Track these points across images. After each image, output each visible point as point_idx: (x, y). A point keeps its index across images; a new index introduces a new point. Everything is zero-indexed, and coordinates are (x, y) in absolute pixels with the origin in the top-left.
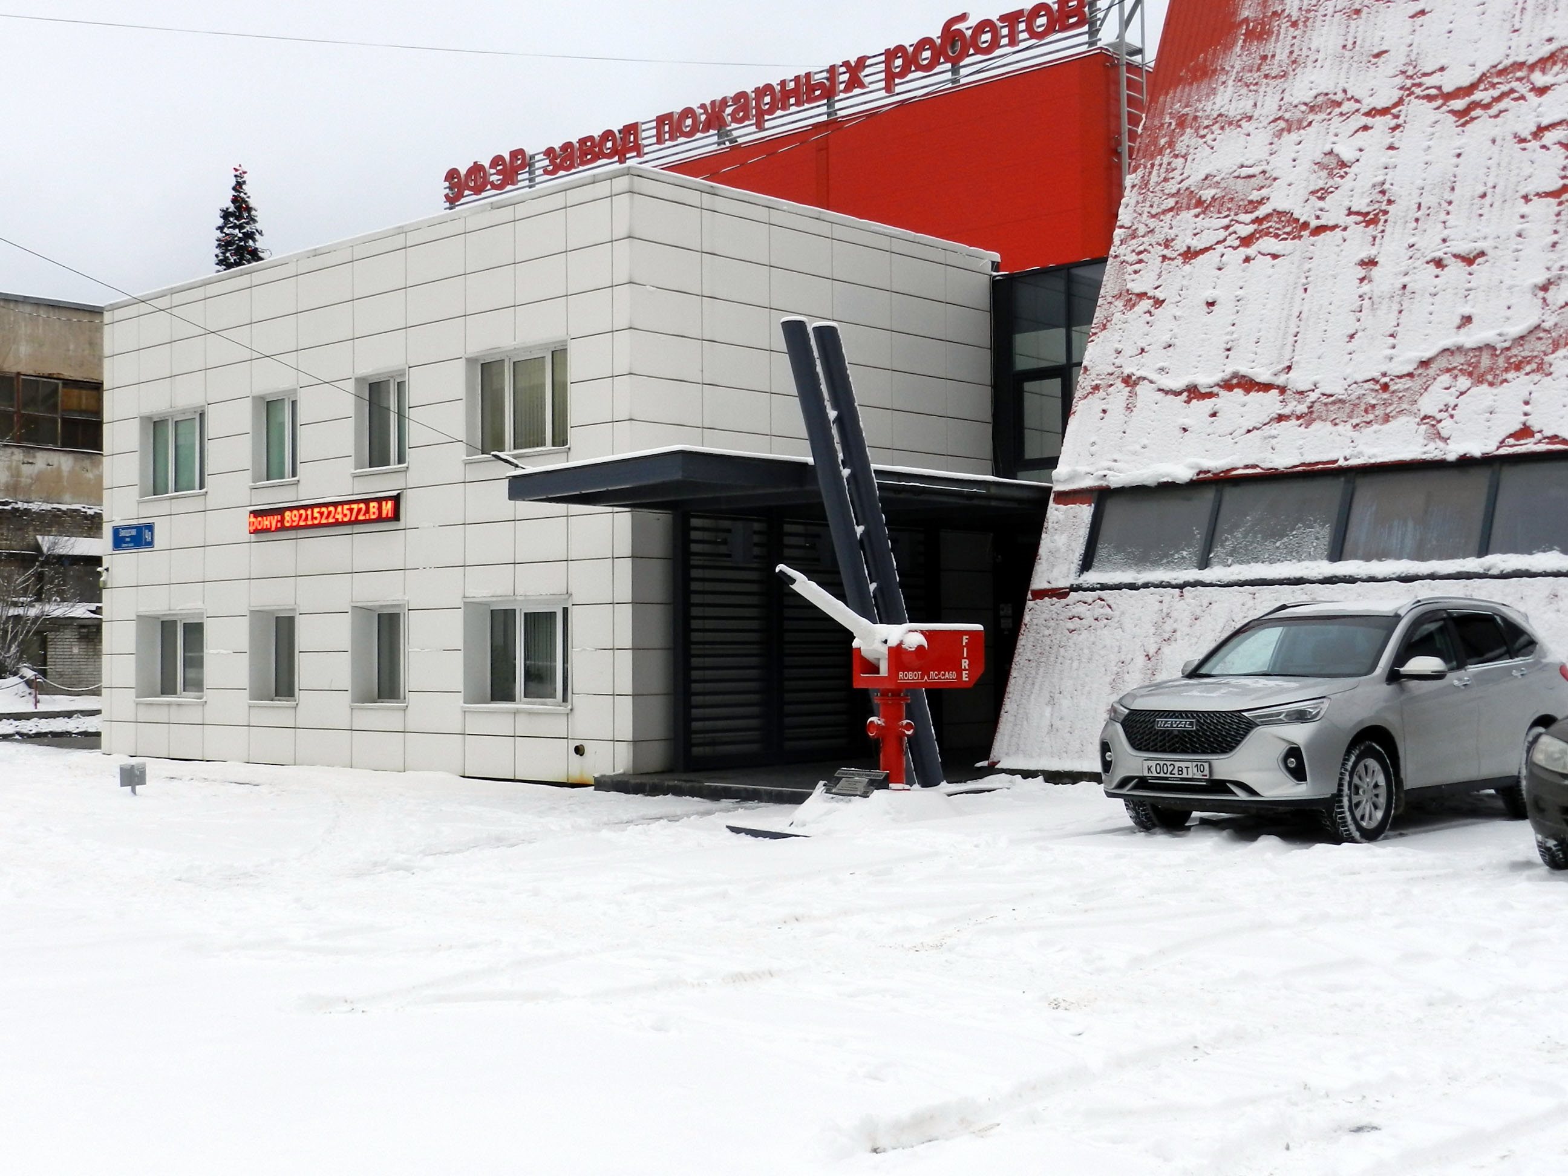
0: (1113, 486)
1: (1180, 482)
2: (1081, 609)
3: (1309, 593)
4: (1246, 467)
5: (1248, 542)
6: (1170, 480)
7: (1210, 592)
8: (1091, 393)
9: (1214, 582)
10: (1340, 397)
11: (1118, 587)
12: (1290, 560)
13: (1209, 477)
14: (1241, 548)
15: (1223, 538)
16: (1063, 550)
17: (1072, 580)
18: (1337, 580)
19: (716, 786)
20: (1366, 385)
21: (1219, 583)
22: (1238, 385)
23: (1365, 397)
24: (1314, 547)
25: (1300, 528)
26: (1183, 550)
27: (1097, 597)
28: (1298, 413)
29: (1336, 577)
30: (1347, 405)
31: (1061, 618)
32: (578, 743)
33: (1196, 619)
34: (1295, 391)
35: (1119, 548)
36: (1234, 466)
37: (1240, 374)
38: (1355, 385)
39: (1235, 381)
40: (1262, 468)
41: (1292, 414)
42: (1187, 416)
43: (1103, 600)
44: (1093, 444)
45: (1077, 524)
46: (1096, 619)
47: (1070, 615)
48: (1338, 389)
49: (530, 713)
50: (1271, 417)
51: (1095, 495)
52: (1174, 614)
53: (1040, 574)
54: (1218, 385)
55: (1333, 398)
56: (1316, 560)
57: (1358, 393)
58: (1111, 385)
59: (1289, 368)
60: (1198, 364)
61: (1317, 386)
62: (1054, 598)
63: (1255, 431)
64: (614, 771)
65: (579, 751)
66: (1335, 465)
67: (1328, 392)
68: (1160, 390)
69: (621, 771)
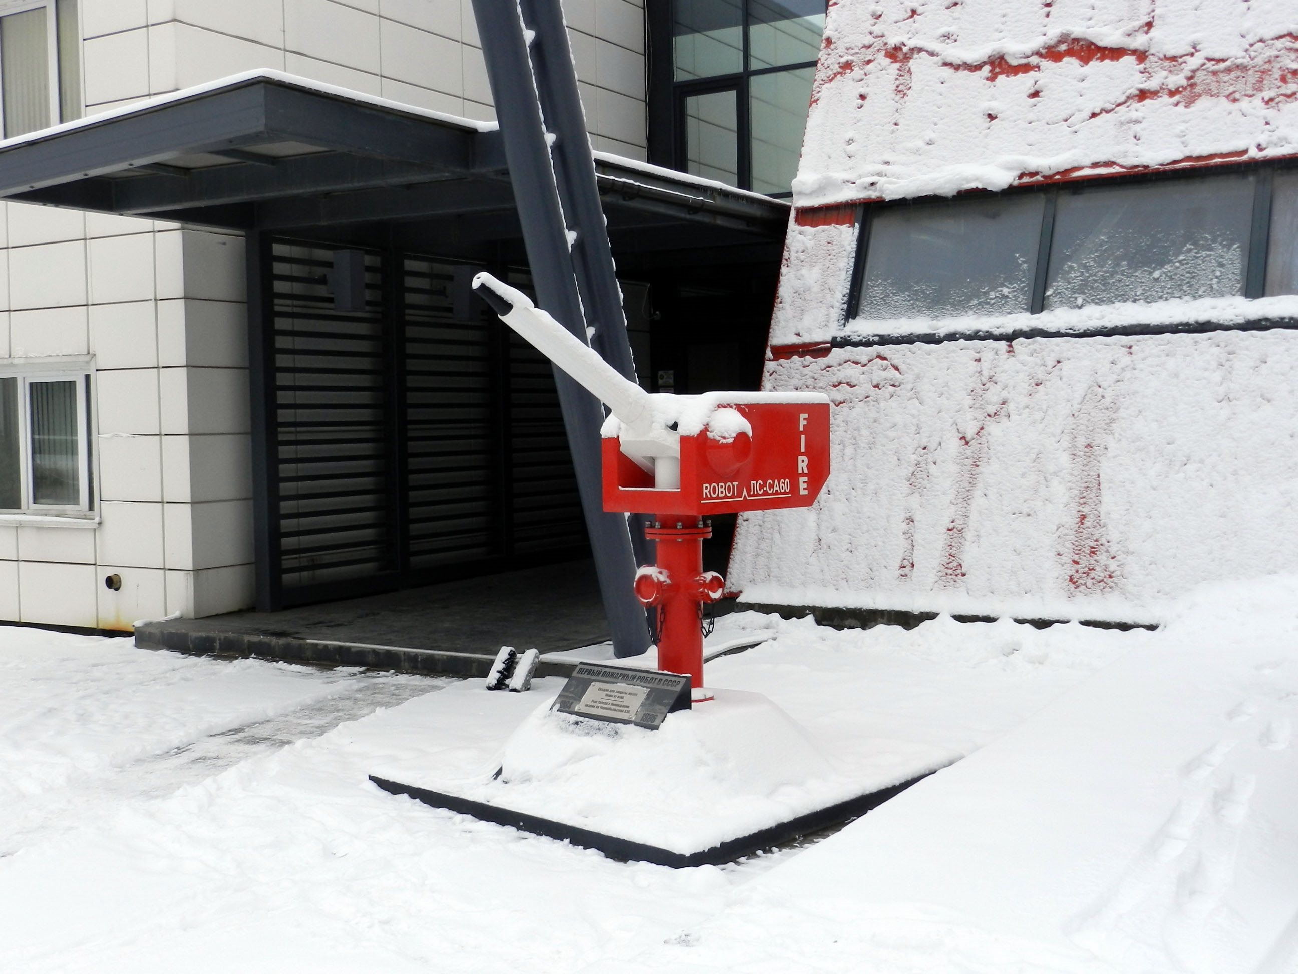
0: (888, 197)
1: (994, 190)
2: (851, 372)
3: (1223, 344)
4: (1095, 165)
5: (1106, 272)
6: (980, 187)
7: (1057, 345)
8: (839, 73)
9: (1063, 331)
10: (1239, 61)
11: (909, 340)
12: (1180, 297)
13: (1038, 182)
14: (1096, 281)
15: (1066, 267)
16: (816, 288)
17: (834, 331)
18: (1268, 324)
19: (326, 646)
20: (1279, 44)
21: (1071, 332)
22: (1070, 52)
23: (1279, 59)
24: (1217, 277)
25: (1190, 250)
26: (1002, 285)
27: (875, 355)
28: (1172, 87)
29: (1267, 319)
30: (1250, 72)
31: (821, 385)
32: (110, 572)
33: (1037, 385)
34: (1162, 56)
35: (901, 284)
36: (1076, 165)
37: (1072, 36)
38: (1261, 44)
39: (1063, 47)
40: (1122, 167)
41: (1161, 88)
42: (993, 98)
43: (885, 359)
44: (850, 141)
45: (834, 253)
46: (877, 386)
47: (835, 380)
48: (1235, 51)
49: (40, 528)
50: (1127, 94)
51: (860, 212)
52: (1001, 378)
53: (782, 323)
54: (1038, 53)
55: (1228, 63)
56: (1223, 296)
57: (1268, 54)
58: (869, 62)
59: (1149, 25)
60: (1002, 27)
61: (1198, 47)
62: (808, 358)
63: (1104, 114)
64: (166, 615)
65: (112, 583)
66: (1245, 158)
67: (1217, 55)
68: (945, 64)
69: (177, 614)
